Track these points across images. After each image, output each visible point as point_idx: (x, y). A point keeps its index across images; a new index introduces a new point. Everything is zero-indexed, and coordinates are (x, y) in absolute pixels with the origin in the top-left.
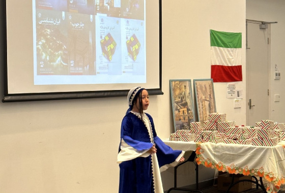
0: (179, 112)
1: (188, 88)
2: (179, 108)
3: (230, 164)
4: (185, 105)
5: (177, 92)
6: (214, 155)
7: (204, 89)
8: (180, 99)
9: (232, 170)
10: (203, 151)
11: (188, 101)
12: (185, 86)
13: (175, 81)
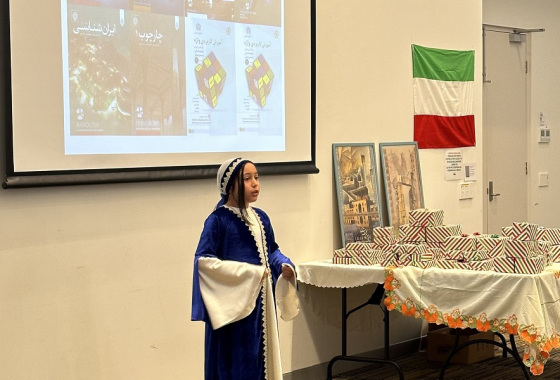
0: (351, 206)
1: (368, 159)
2: (351, 199)
3: (451, 310)
4: (363, 193)
5: (348, 169)
6: (420, 292)
7: (400, 162)
8: (353, 183)
9: (455, 321)
10: (399, 284)
11: (369, 185)
12: (363, 157)
13: (343, 146)
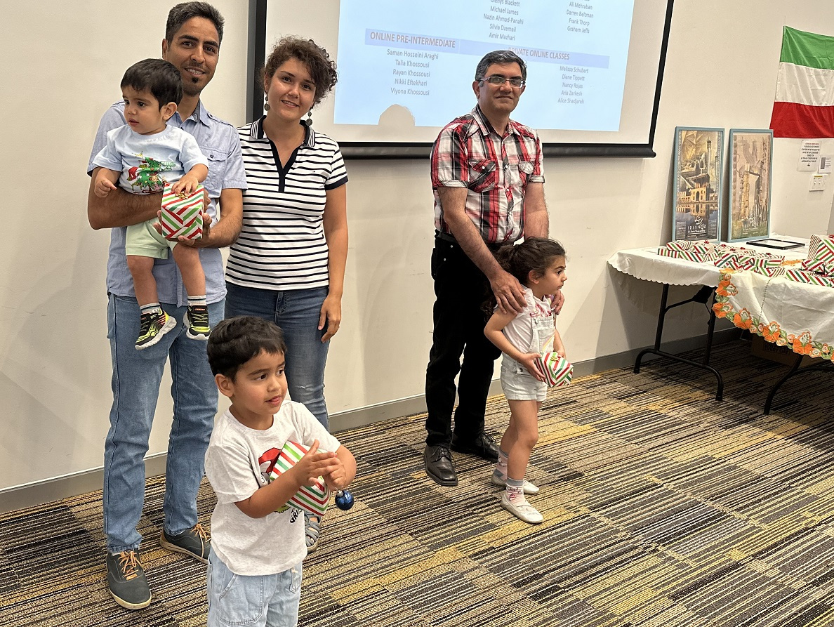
0: (688, 194)
1: (715, 145)
2: (689, 186)
3: (800, 332)
4: (704, 180)
5: (691, 152)
7: (751, 150)
8: (694, 169)
9: (804, 346)
10: (736, 290)
11: (712, 172)
12: (709, 142)
13: (688, 130)
